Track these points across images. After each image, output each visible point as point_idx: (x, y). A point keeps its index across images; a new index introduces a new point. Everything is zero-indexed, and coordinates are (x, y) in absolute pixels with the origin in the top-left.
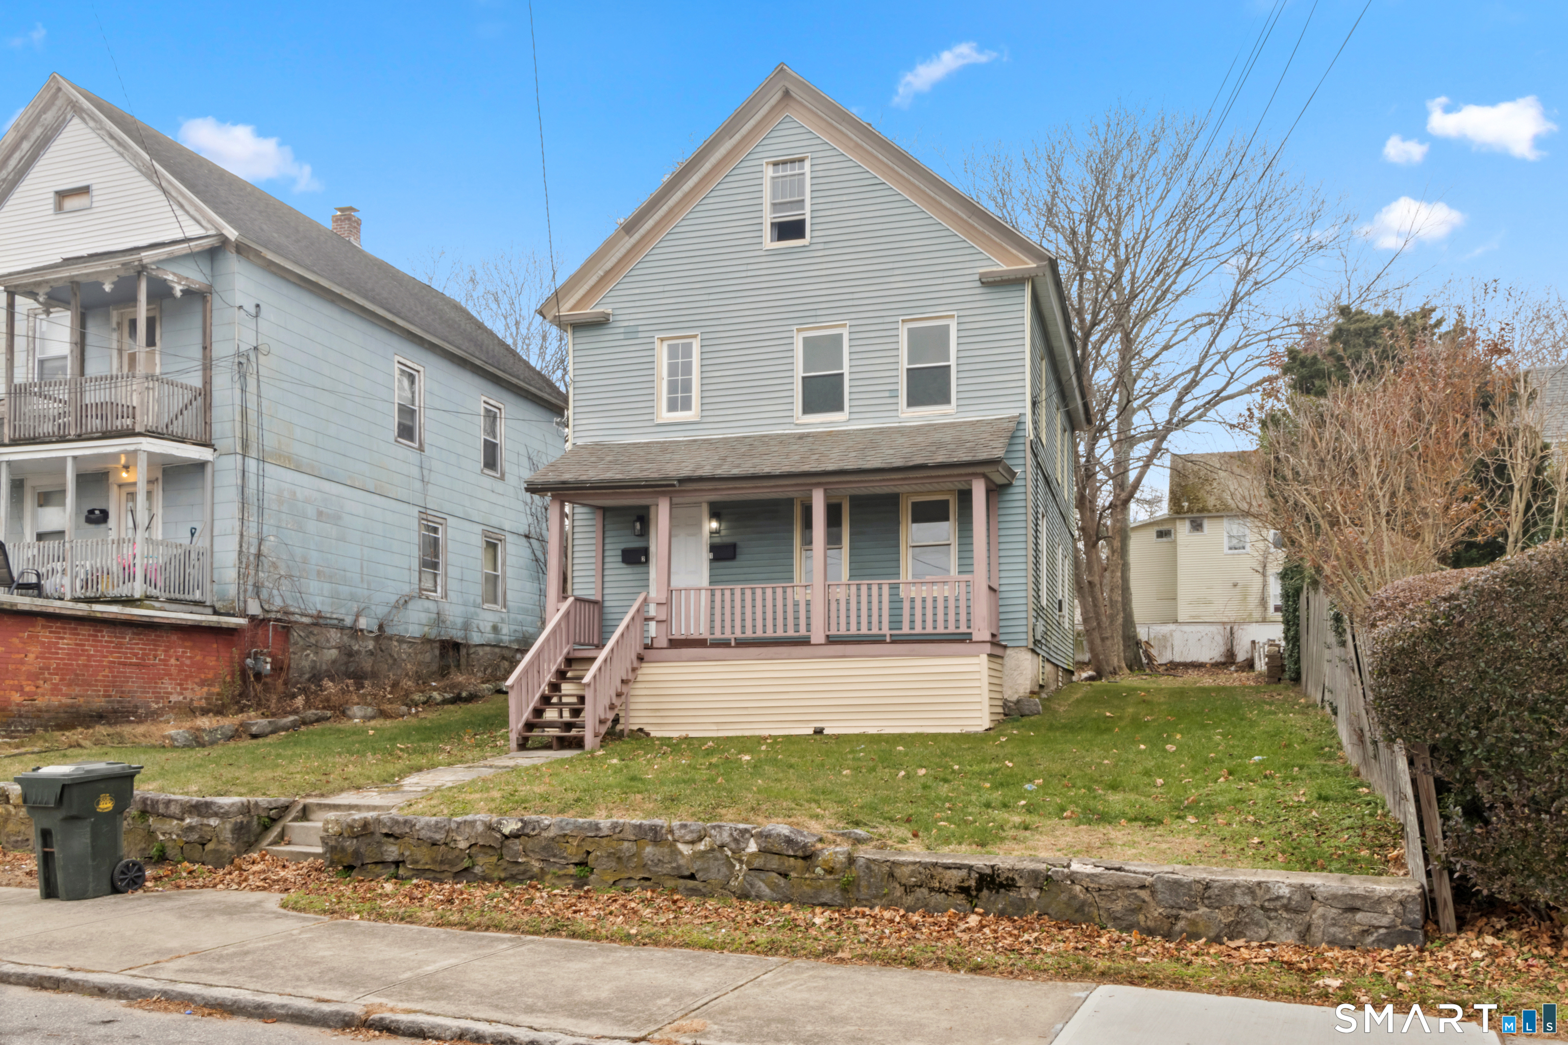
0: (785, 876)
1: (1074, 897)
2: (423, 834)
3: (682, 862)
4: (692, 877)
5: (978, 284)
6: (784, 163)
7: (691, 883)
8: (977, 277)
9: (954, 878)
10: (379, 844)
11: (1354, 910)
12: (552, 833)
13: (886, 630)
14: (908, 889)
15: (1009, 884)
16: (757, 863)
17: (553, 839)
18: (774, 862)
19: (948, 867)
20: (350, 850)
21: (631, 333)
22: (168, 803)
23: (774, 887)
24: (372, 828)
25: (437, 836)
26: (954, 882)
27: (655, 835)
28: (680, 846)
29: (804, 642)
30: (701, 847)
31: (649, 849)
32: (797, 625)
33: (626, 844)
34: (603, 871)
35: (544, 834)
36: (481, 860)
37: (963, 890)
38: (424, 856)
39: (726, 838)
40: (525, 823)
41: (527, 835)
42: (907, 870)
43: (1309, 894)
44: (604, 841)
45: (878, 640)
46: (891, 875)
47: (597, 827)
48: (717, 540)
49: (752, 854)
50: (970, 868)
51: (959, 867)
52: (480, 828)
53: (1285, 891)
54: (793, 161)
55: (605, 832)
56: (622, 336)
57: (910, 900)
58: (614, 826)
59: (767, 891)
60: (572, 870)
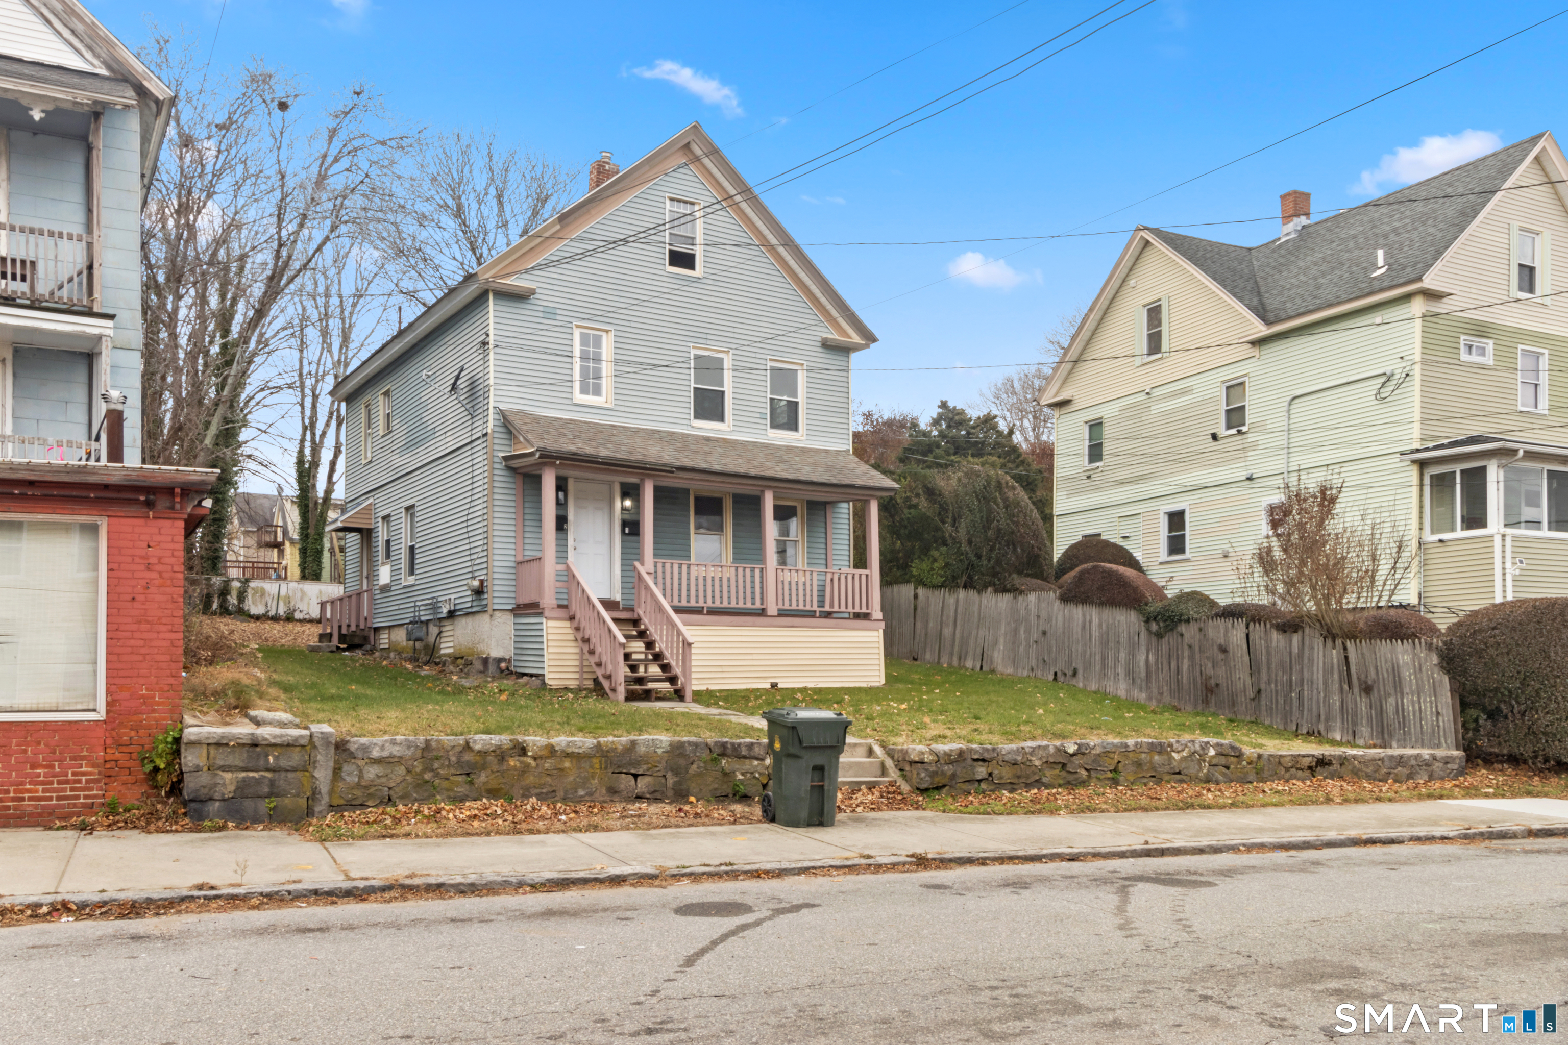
0: (1228, 768)
1: (1354, 767)
2: (1008, 758)
3: (1175, 764)
4: (1179, 773)
5: (819, 344)
6: (679, 201)
7: (1178, 777)
8: (819, 339)
9: (1306, 762)
10: (973, 767)
11: (1447, 763)
12: (1098, 750)
13: (815, 608)
14: (1287, 769)
15: (1329, 763)
16: (1214, 762)
17: (1099, 755)
18: (1223, 760)
19: (1304, 756)
20: (949, 773)
21: (550, 314)
22: (751, 746)
23: (1224, 775)
24: (966, 756)
25: (1019, 758)
26: (1307, 764)
27: (1160, 749)
28: (1174, 754)
29: (762, 613)
30: (1185, 754)
31: (1156, 757)
32: (753, 598)
33: (1143, 756)
34: (1127, 774)
35: (1093, 752)
36: (1049, 773)
37: (1310, 768)
38: (1006, 773)
39: (1197, 747)
40: (1080, 746)
41: (1084, 754)
42: (1288, 759)
43: (1434, 758)
44: (1131, 755)
45: (811, 614)
46: (1280, 763)
47: (1126, 746)
48: (627, 517)
49: (1213, 757)
50: (1313, 756)
51: (1308, 756)
52: (1052, 750)
53: (1427, 757)
54: (685, 202)
55: (1132, 748)
56: (541, 315)
57: (1287, 775)
58: (1136, 744)
59: (1221, 778)
60: (1110, 775)
